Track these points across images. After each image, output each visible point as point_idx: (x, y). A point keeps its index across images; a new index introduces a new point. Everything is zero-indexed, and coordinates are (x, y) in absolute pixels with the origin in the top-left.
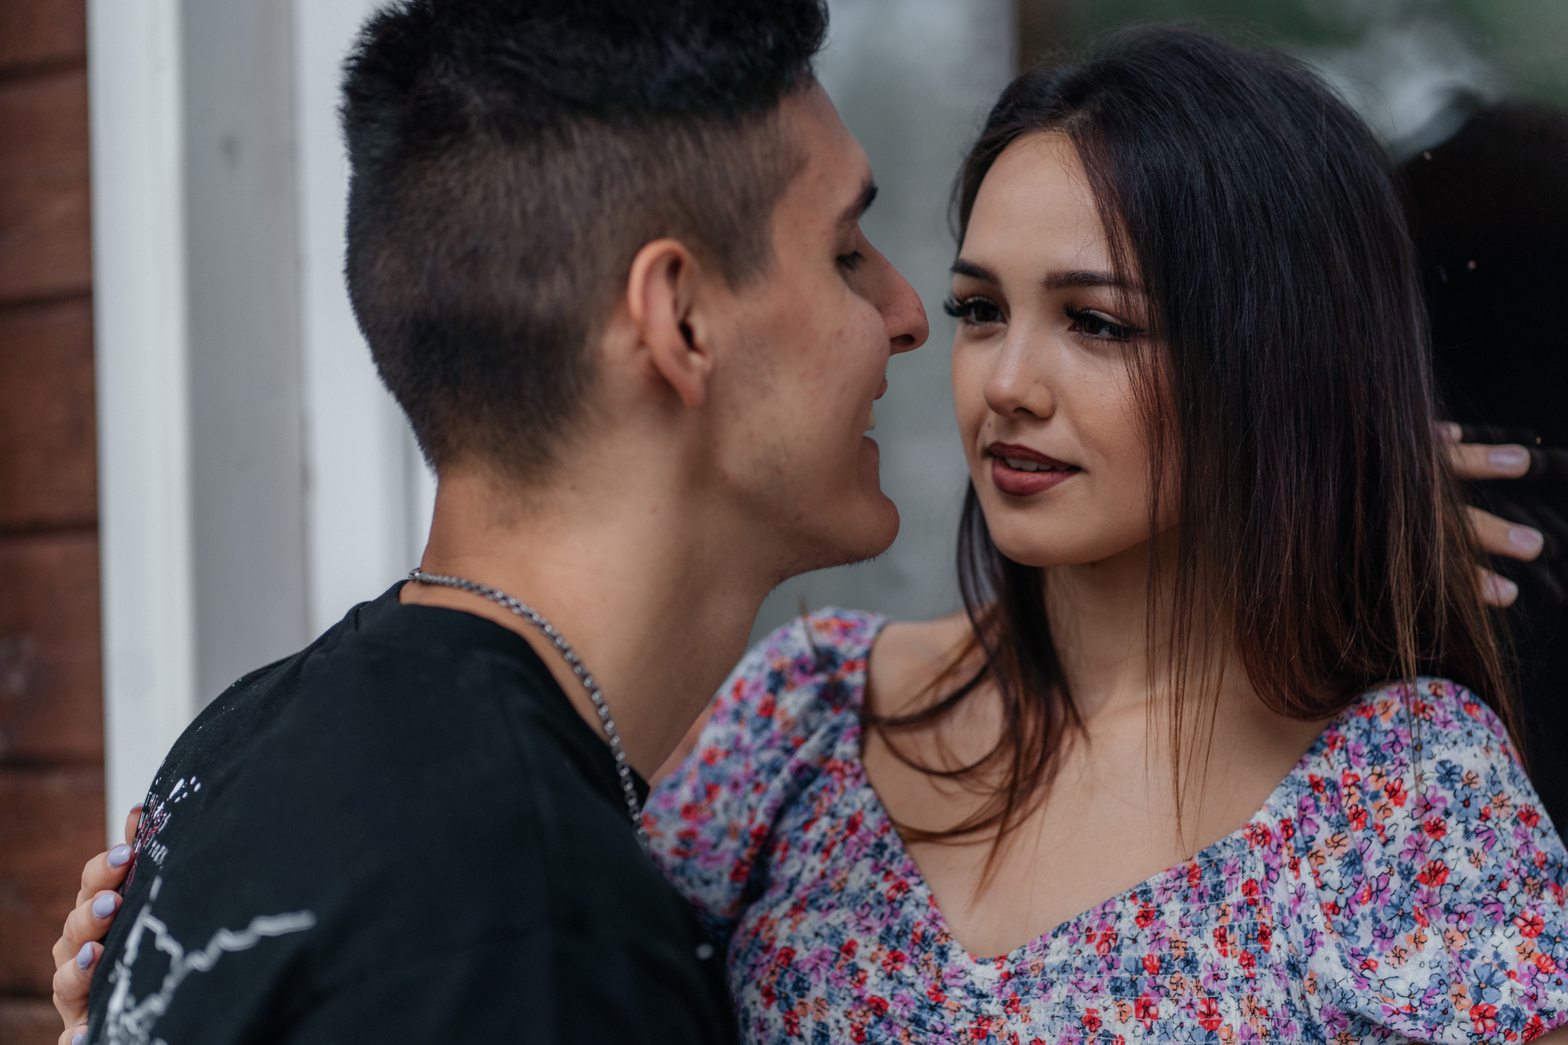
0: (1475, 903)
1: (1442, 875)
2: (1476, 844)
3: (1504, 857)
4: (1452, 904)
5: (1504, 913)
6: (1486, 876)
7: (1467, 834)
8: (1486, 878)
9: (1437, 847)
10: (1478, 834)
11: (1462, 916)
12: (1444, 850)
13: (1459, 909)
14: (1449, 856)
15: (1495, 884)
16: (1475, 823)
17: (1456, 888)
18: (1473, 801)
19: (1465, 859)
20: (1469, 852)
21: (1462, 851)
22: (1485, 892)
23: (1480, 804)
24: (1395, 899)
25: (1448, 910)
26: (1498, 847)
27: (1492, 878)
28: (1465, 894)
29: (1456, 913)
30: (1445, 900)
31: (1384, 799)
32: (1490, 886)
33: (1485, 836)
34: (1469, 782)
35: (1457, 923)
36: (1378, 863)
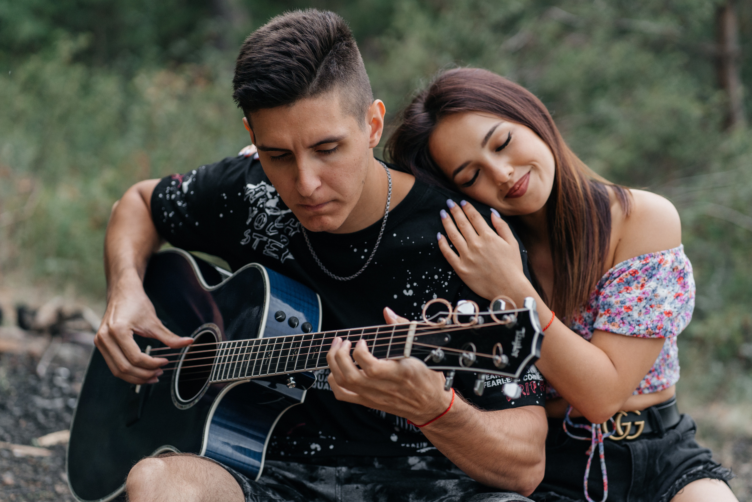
0: (629, 323)
1: (629, 310)
2: (644, 311)
3: (647, 319)
4: (624, 318)
5: (633, 331)
6: (638, 319)
7: (644, 307)
8: (637, 320)
9: (636, 303)
10: (646, 309)
11: (623, 323)
12: (636, 305)
13: (624, 321)
14: (635, 308)
15: (638, 323)
16: (648, 306)
17: (629, 316)
18: (652, 300)
19: (638, 311)
20: (640, 311)
21: (639, 310)
22: (634, 323)
23: (653, 303)
24: (605, 302)
25: (622, 319)
26: (648, 316)
27: (639, 321)
28: (629, 319)
29: (623, 321)
30: (624, 316)
31: (640, 285)
32: (636, 322)
33: (647, 311)
34: (656, 296)
35: (621, 323)
36: (610, 292)
